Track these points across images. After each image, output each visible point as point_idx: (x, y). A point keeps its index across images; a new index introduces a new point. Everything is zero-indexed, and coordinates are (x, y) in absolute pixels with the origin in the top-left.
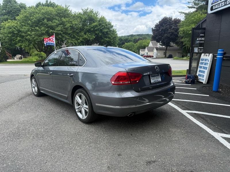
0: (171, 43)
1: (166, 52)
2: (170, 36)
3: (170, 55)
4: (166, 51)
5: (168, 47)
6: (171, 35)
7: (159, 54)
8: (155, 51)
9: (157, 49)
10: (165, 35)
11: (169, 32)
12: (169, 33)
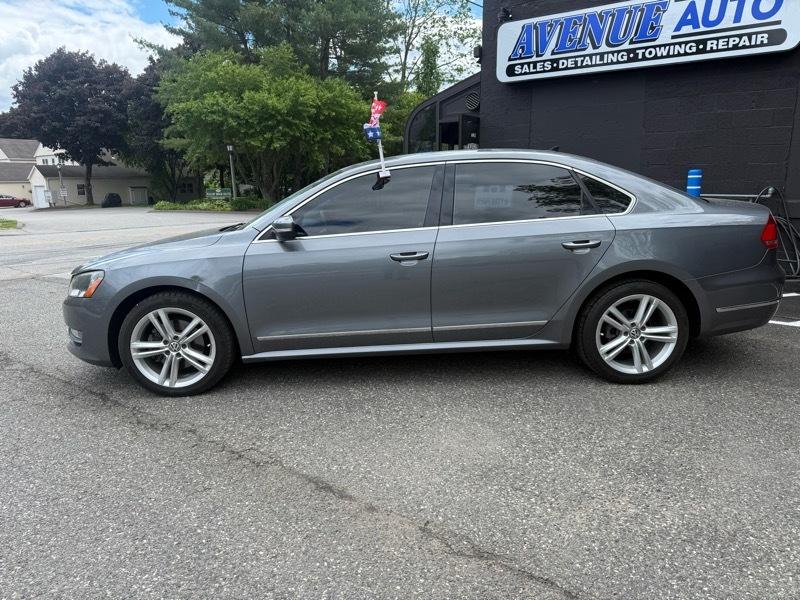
0: (104, 150)
1: (89, 185)
2: (98, 124)
3: (111, 195)
4: (88, 180)
5: (95, 167)
6: (102, 121)
7: (63, 193)
8: (37, 178)
9: (48, 172)
10: (80, 120)
11: (93, 109)
12: (94, 112)
